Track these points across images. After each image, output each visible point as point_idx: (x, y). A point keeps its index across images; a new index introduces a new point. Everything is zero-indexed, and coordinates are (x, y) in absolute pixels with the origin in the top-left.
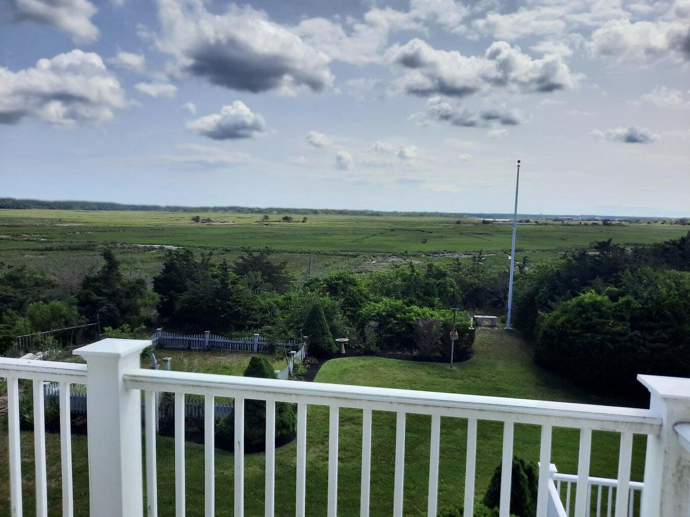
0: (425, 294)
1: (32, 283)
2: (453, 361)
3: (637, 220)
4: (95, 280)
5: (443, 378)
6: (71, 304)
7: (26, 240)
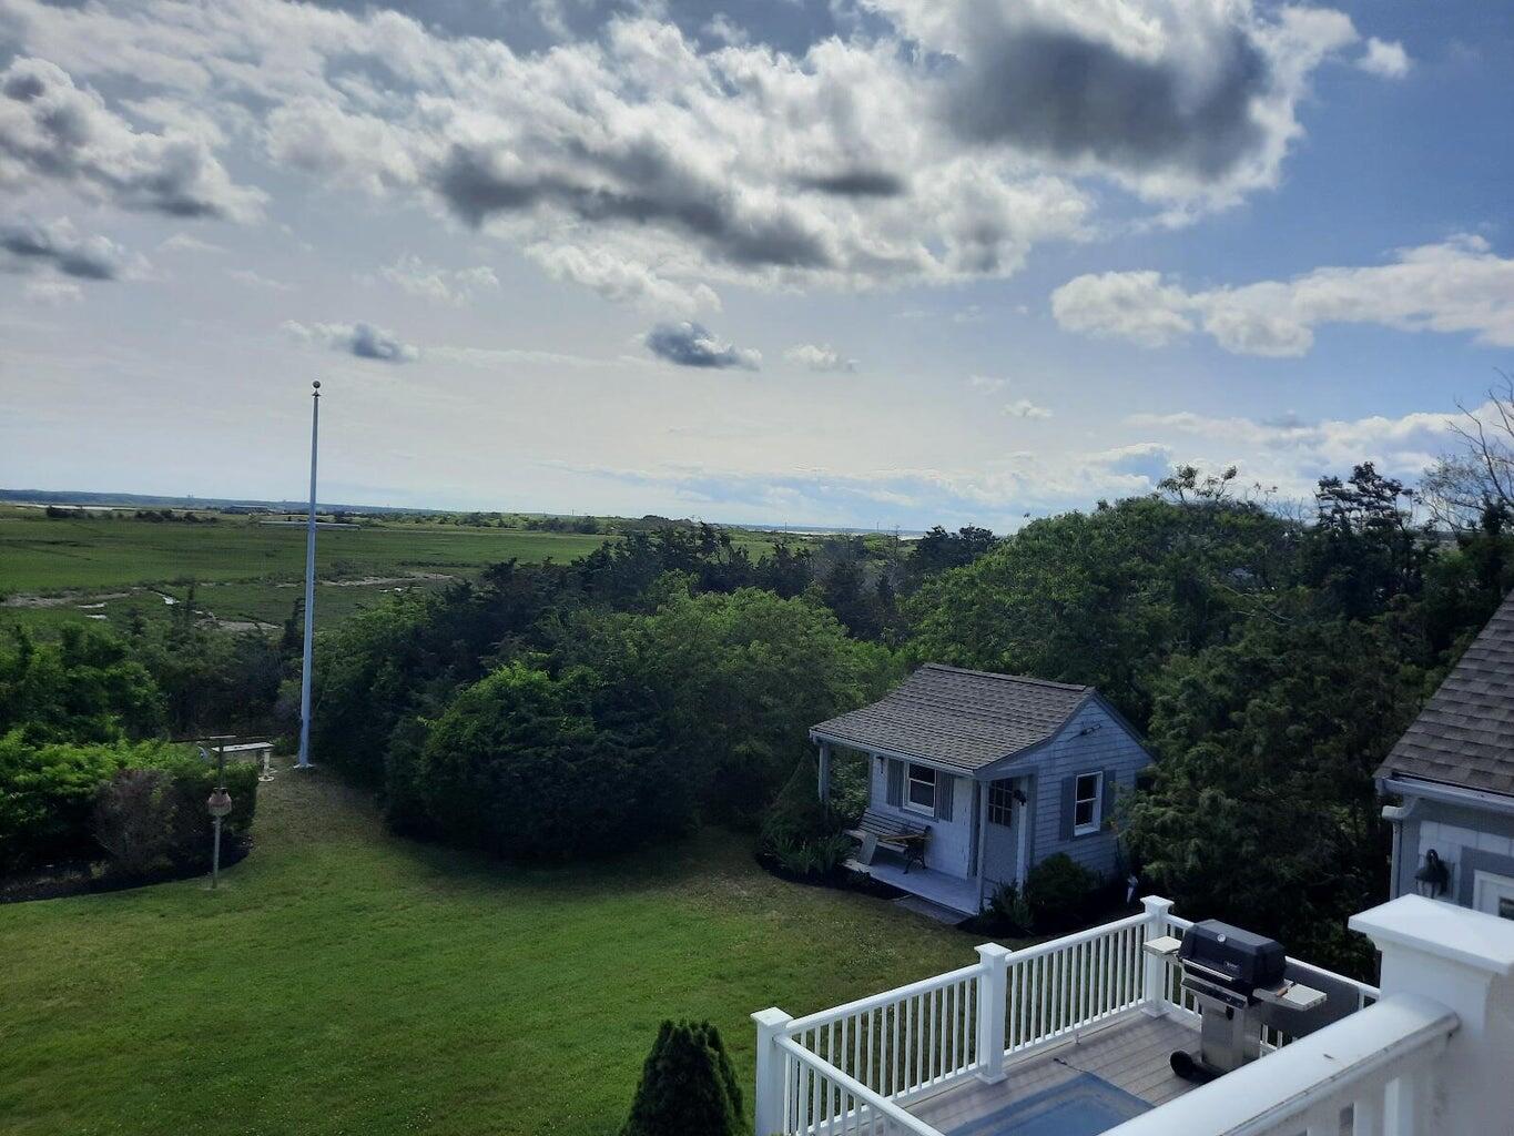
0: (72, 708)
2: (220, 868)
3: (397, 516)
5: (207, 917)
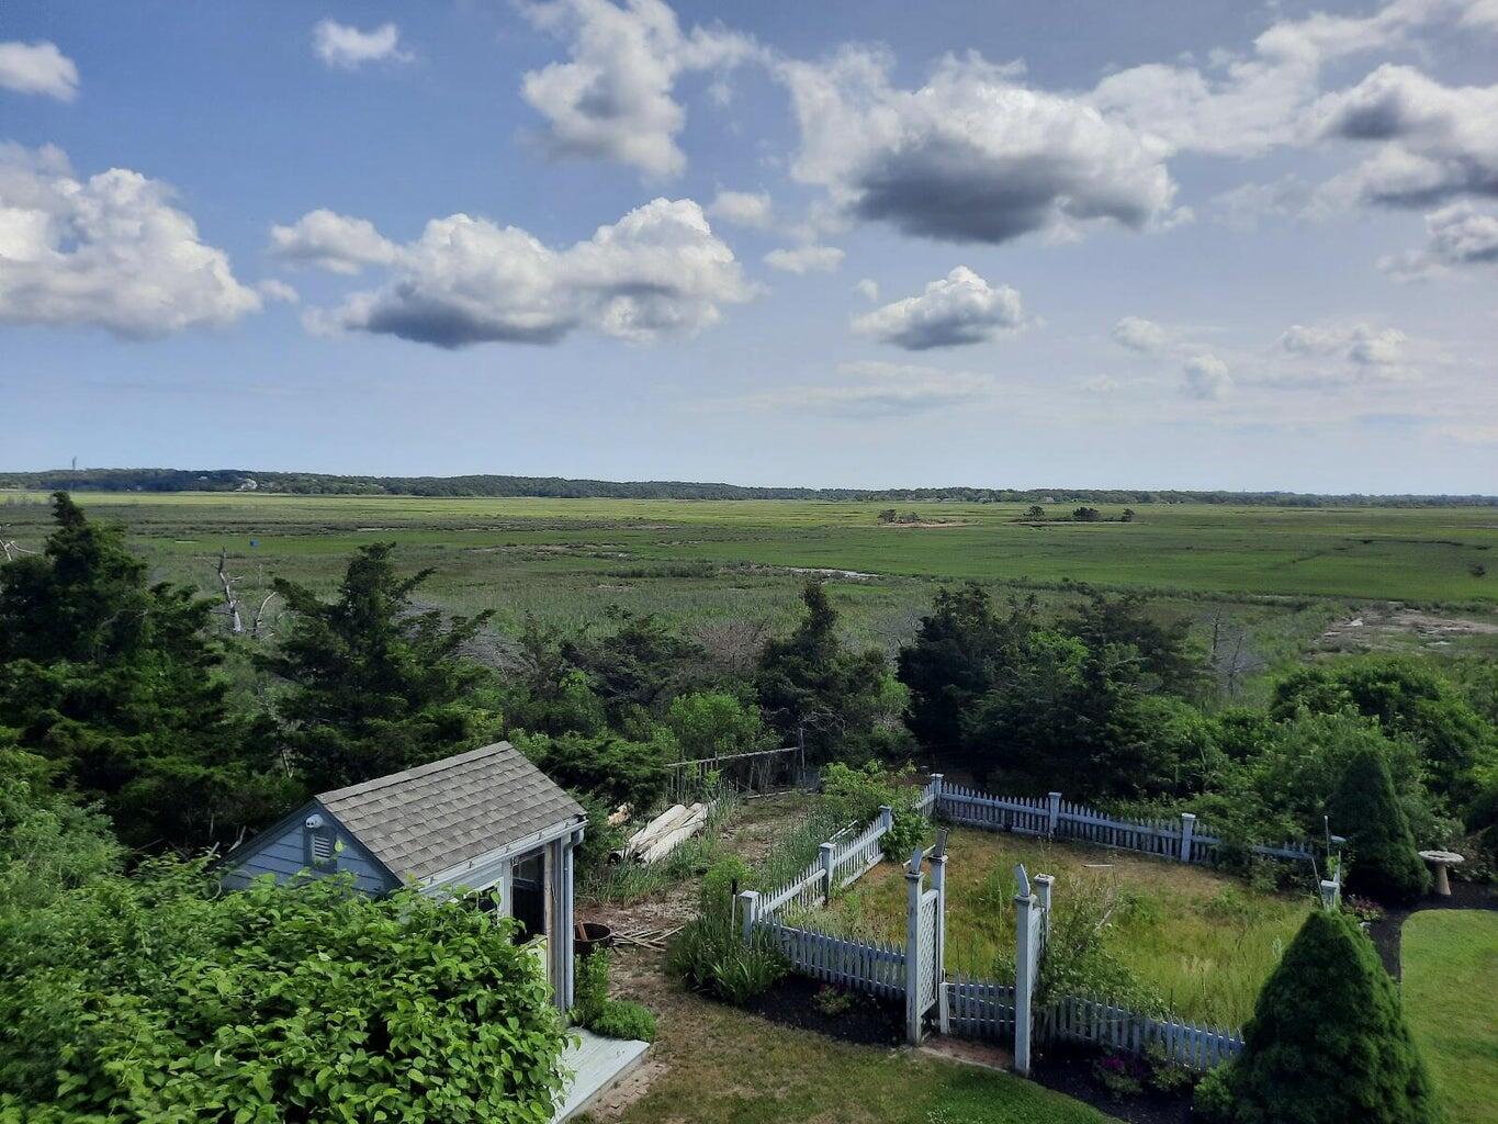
1: (668, 651)
4: (787, 651)
6: (745, 703)
7: (595, 556)
